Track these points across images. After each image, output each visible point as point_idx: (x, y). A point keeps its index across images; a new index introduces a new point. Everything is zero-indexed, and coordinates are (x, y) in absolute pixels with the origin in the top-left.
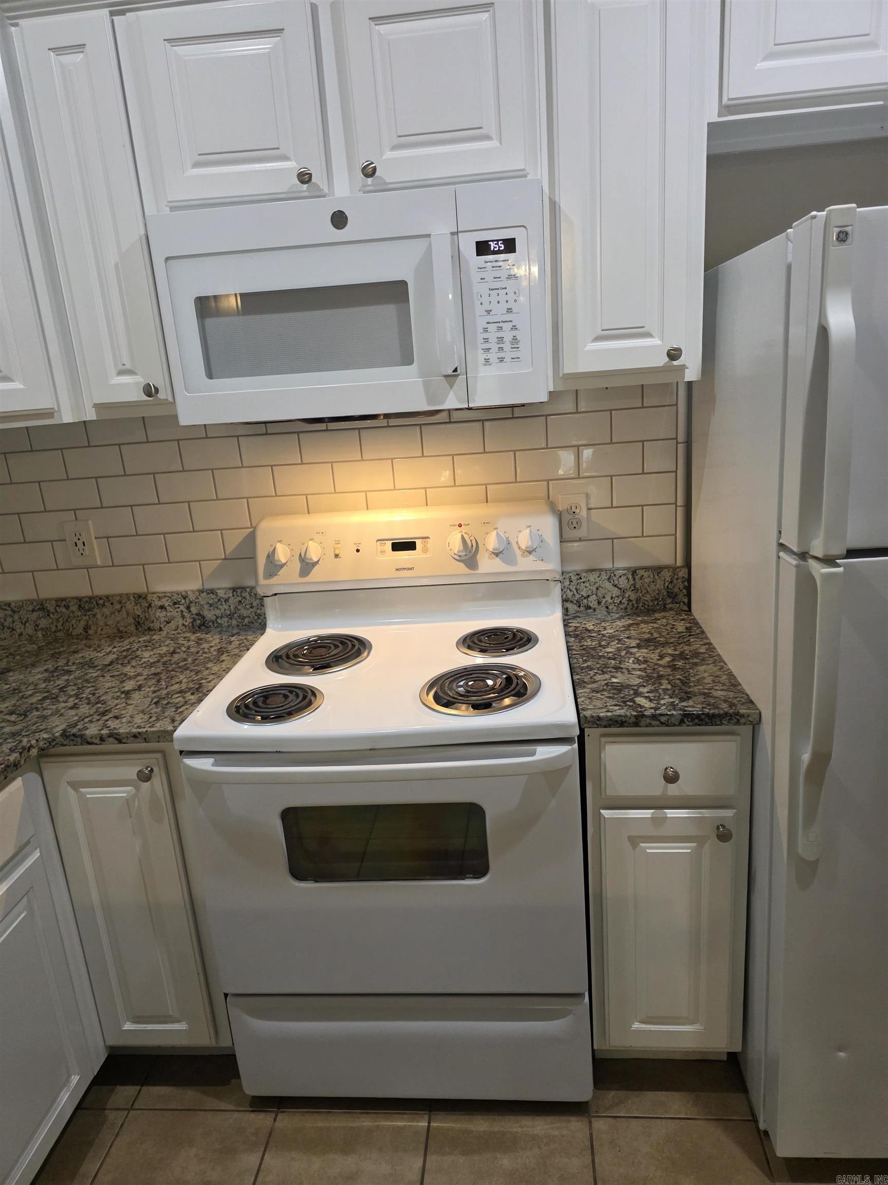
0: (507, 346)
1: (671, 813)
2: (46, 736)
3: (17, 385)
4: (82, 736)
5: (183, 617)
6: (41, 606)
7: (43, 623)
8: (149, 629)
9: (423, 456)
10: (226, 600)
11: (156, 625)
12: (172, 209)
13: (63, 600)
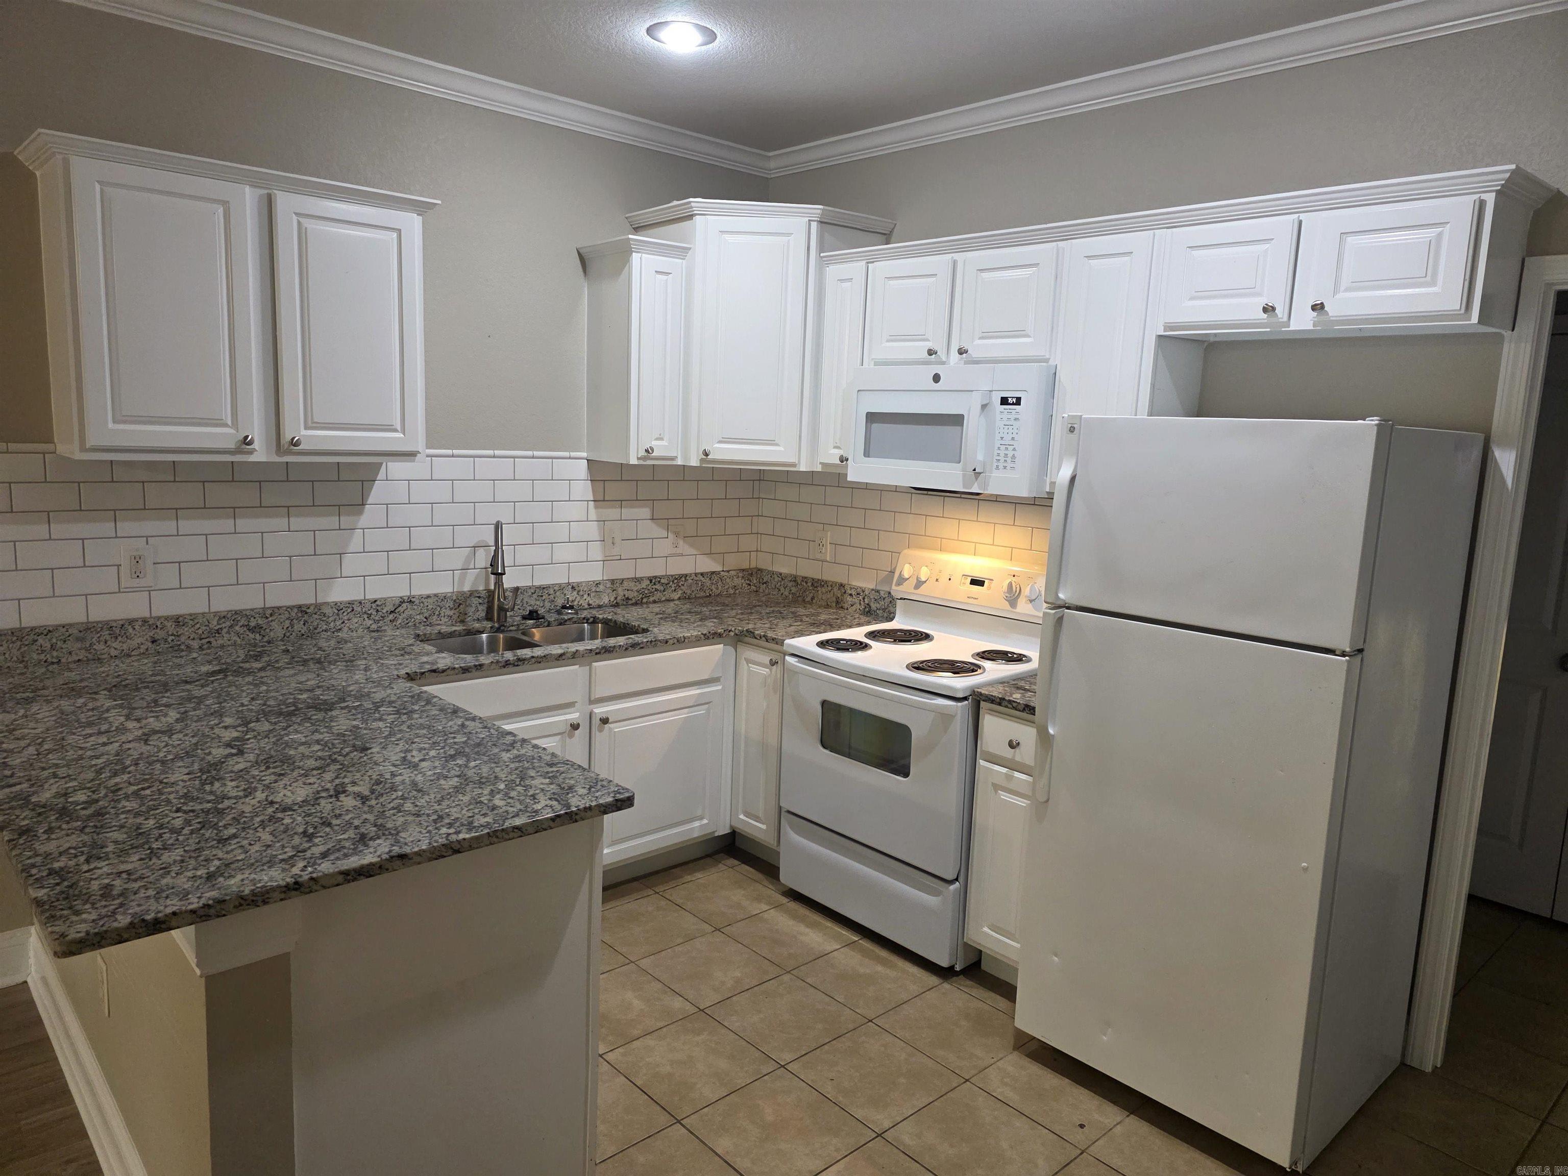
0: (1009, 460)
1: (1017, 774)
2: (740, 628)
3: (781, 449)
4: (753, 633)
5: (860, 604)
6: (794, 579)
7: (794, 590)
8: (842, 607)
9: (1014, 525)
10: (884, 599)
11: (846, 606)
12: (876, 364)
13: (806, 578)
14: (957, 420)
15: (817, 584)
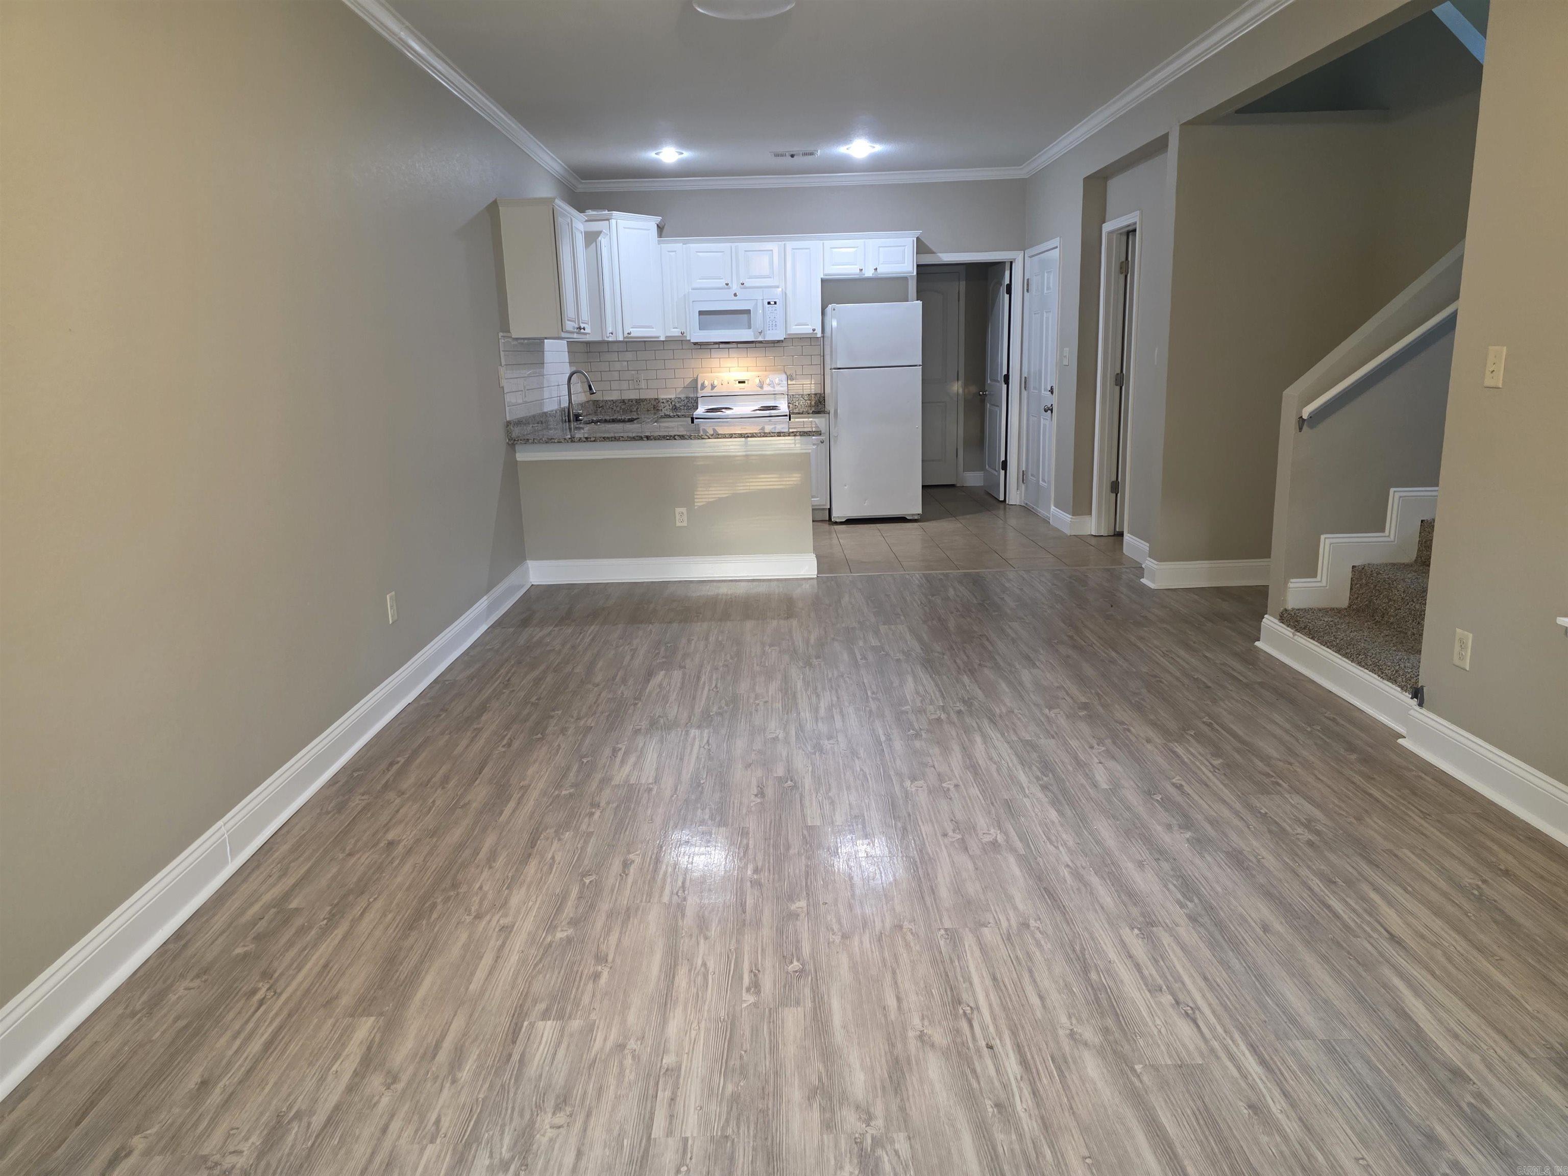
0: (774, 327)
10: (686, 400)
12: (696, 289)
14: (748, 312)
15: (639, 401)
